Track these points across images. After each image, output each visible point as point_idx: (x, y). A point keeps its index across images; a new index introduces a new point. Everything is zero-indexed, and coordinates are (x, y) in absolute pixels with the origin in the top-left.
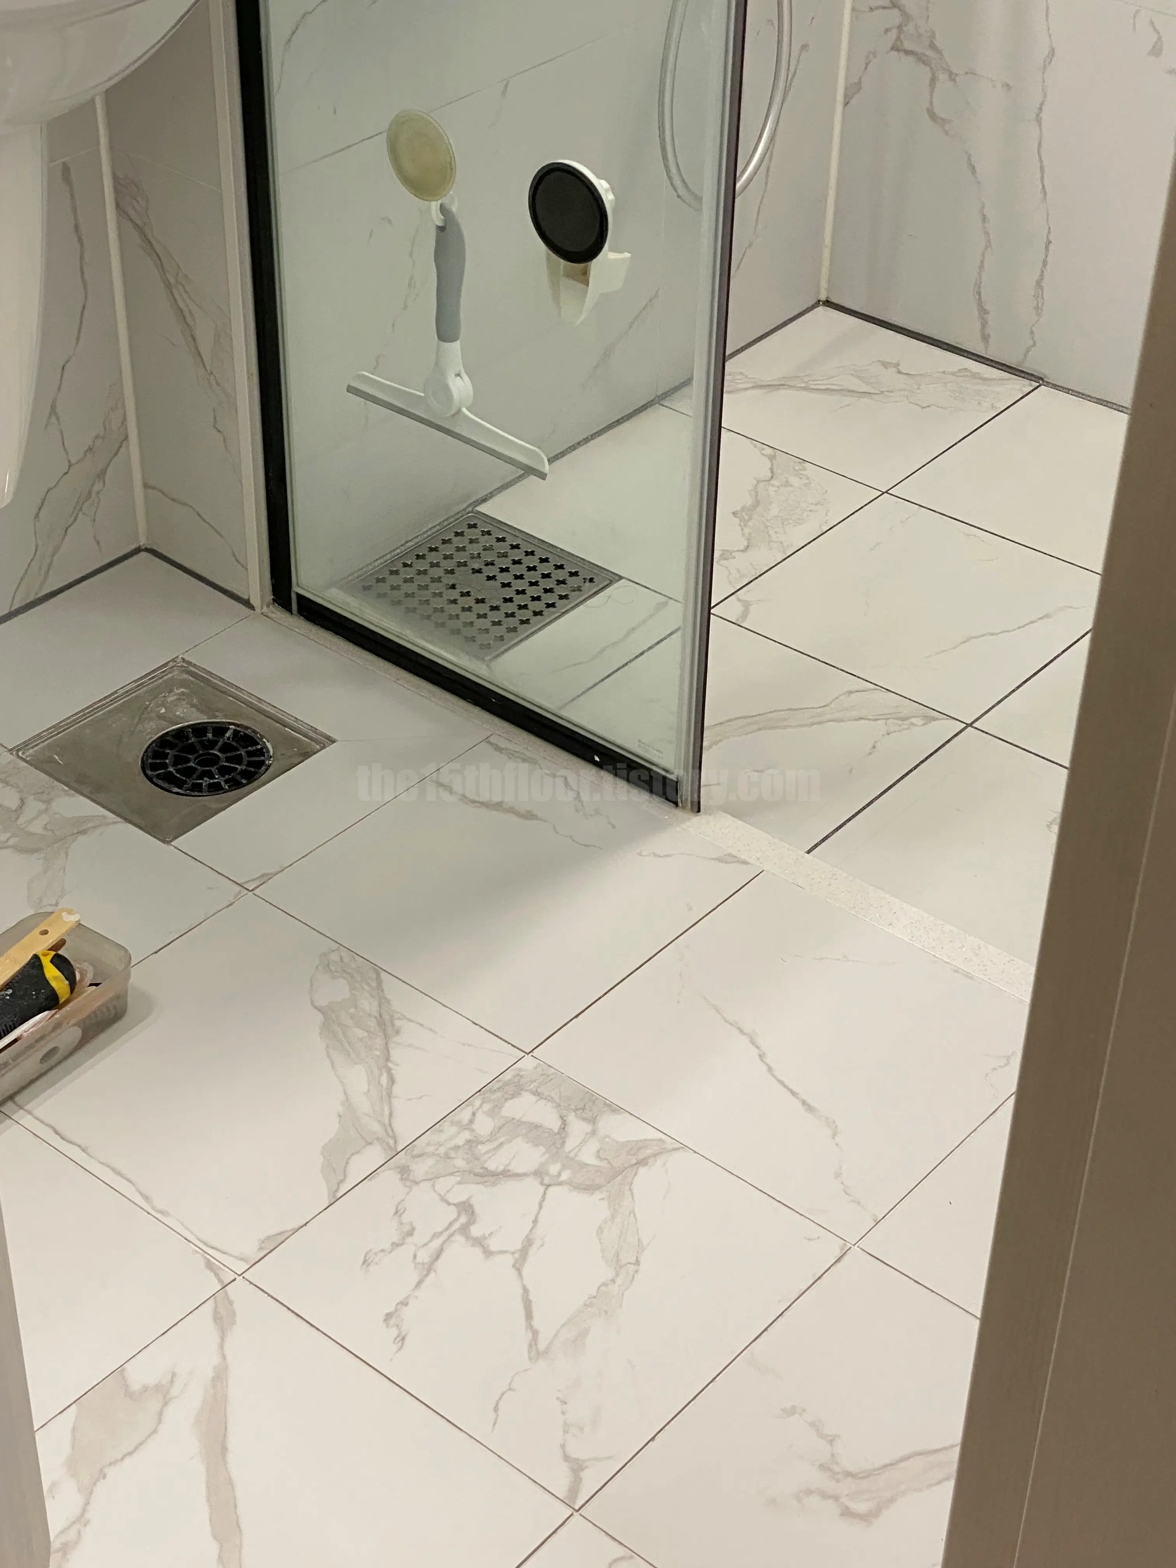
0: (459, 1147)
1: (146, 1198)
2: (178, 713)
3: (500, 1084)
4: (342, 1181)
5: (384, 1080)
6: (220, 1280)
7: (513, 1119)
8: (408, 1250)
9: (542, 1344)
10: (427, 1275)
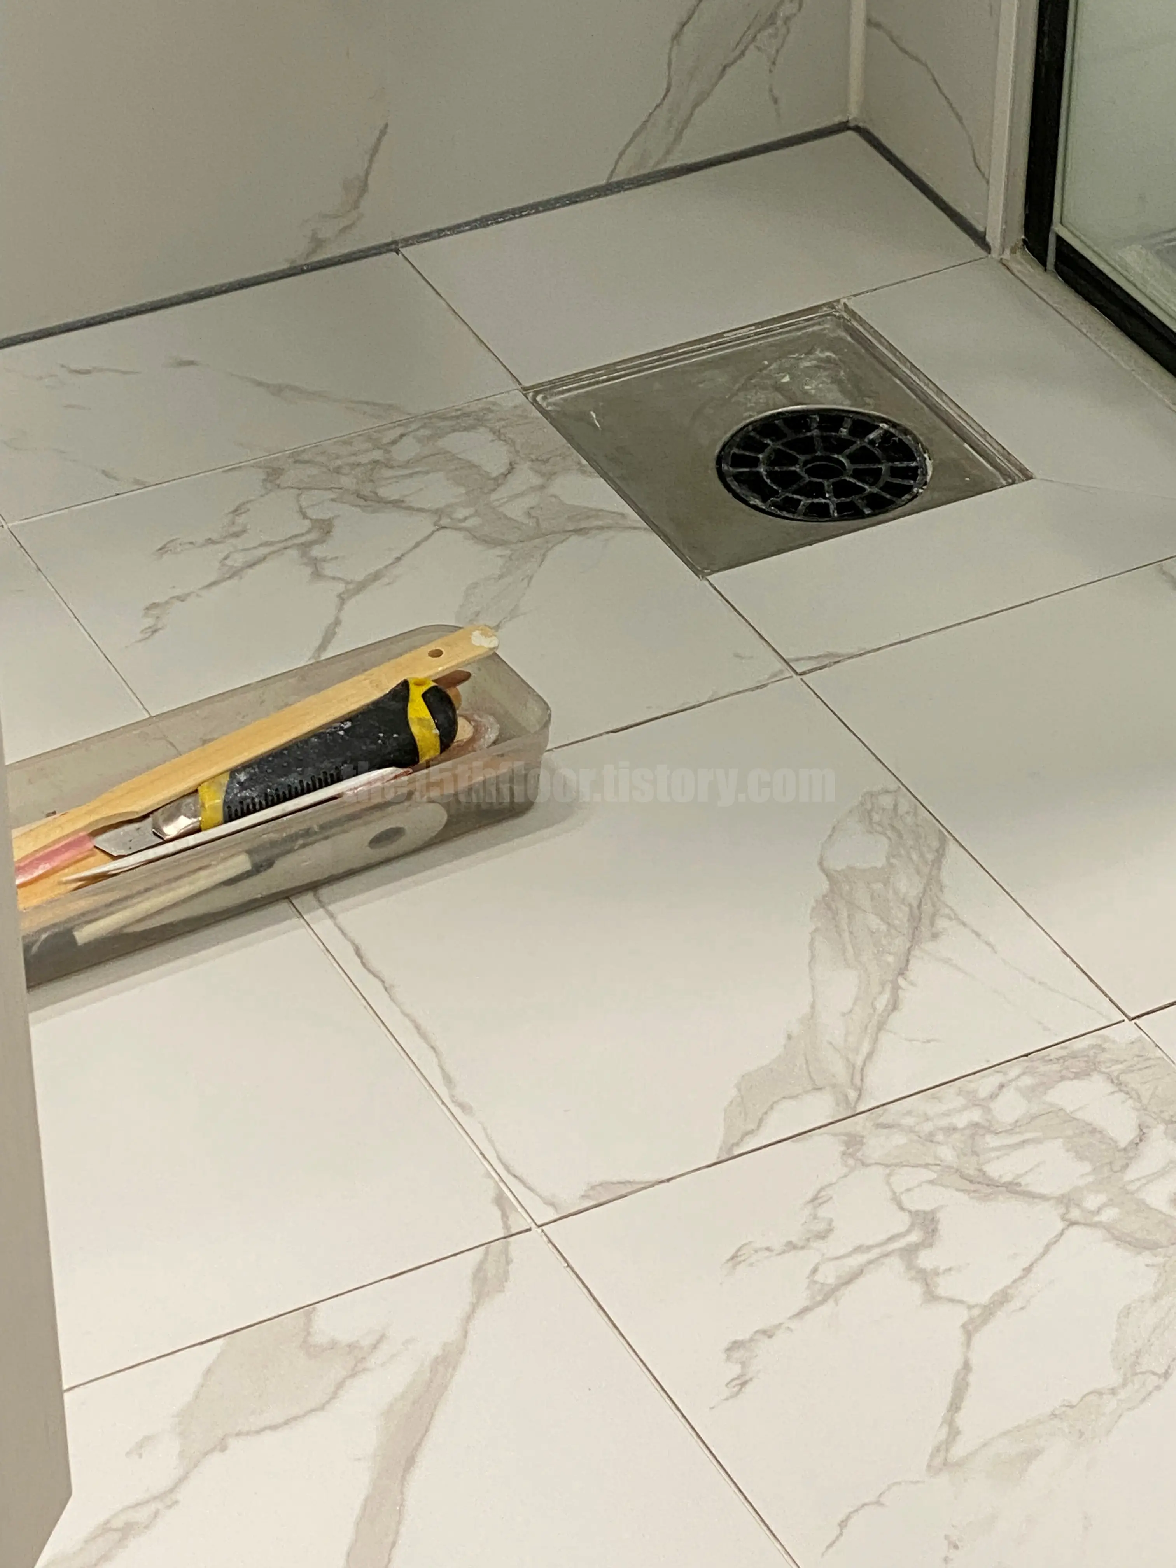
0: (955, 1129)
1: (448, 1080)
2: (807, 387)
3: (1064, 1053)
4: (751, 1132)
5: (882, 1002)
6: (506, 1226)
7: (1061, 1109)
8: (810, 1257)
9: (958, 1451)
10: (823, 1302)
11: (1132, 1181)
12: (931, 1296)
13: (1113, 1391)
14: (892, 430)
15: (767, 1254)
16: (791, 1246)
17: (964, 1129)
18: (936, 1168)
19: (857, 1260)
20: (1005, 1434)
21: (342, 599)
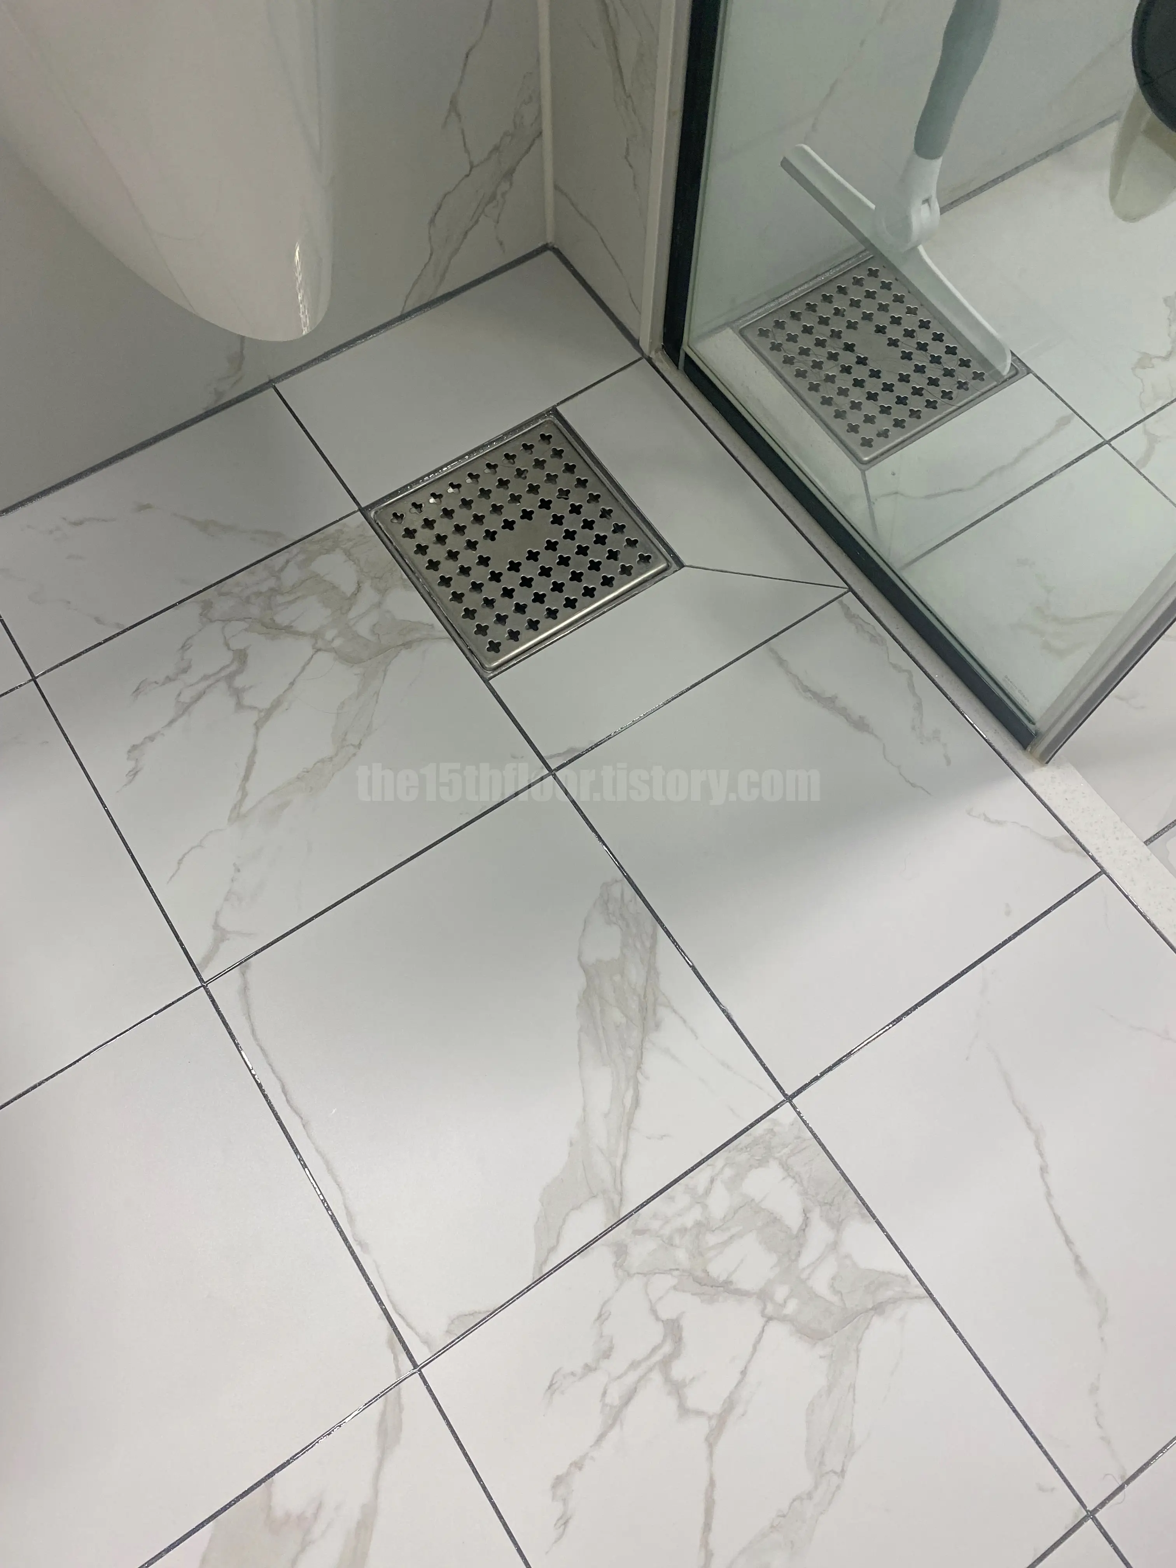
0: (686, 1229)
1: (350, 1218)
3: (749, 1140)
4: (552, 1250)
5: (628, 1101)
6: (398, 1370)
7: (752, 1200)
8: (599, 1379)
10: (612, 1426)
11: (804, 1269)
12: (683, 1410)
13: (810, 1496)
15: (572, 1378)
16: (589, 1369)
17: (692, 1229)
18: (676, 1273)
19: (631, 1378)
20: (743, 1551)
21: (258, 726)
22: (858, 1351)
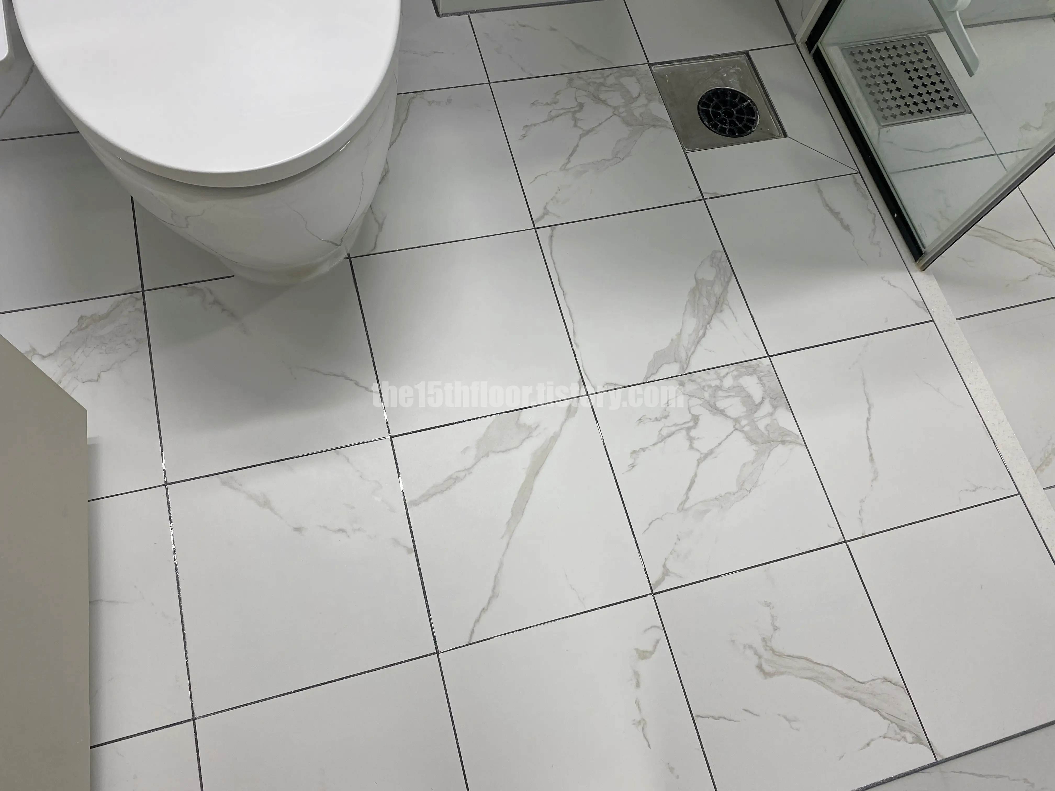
0: (711, 387)
2: (730, 80)
3: (747, 365)
4: (653, 374)
5: (701, 333)
7: (742, 386)
8: (660, 424)
9: (687, 505)
10: (661, 442)
11: (756, 418)
12: (691, 447)
13: (734, 494)
14: (751, 103)
15: (649, 420)
16: (657, 419)
17: (714, 387)
18: (703, 400)
19: (674, 429)
20: (701, 502)
21: (581, 136)
22: (769, 453)
